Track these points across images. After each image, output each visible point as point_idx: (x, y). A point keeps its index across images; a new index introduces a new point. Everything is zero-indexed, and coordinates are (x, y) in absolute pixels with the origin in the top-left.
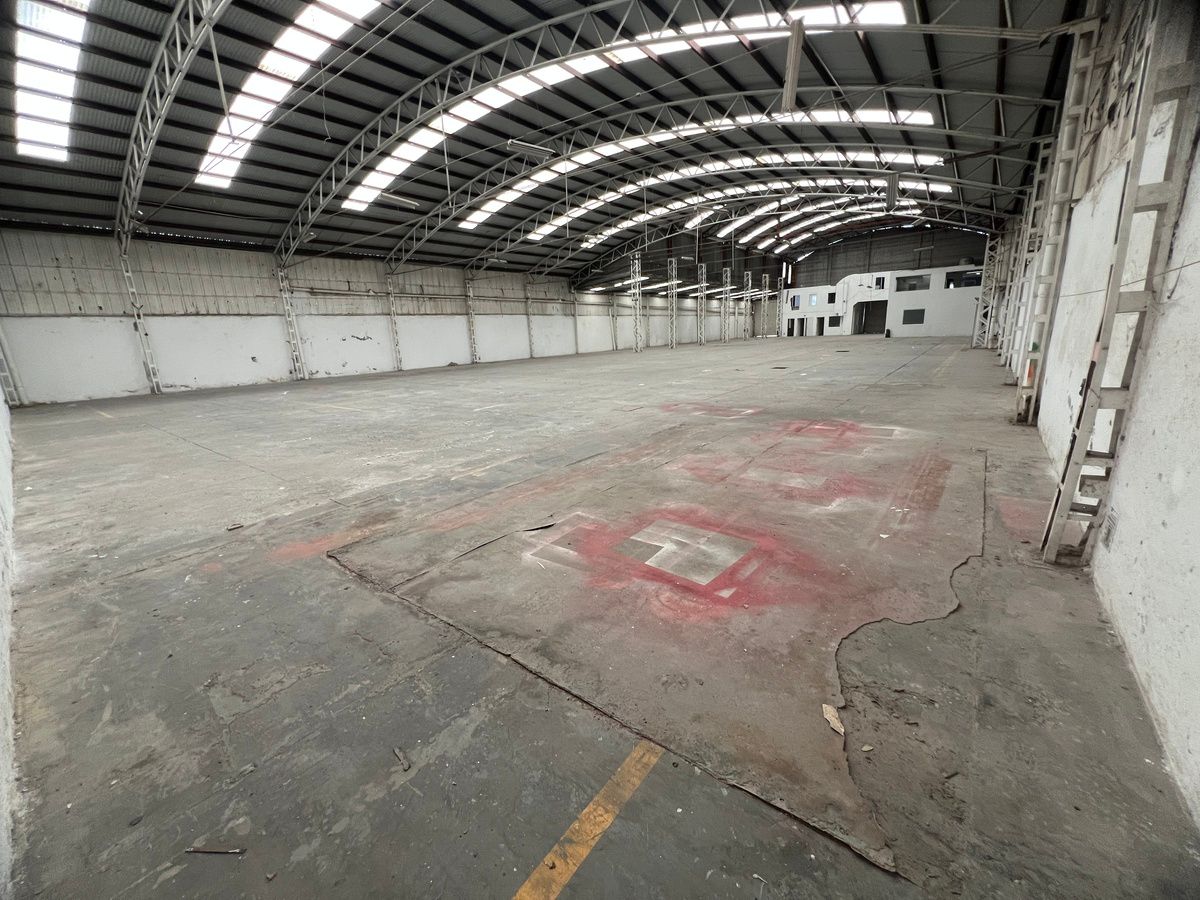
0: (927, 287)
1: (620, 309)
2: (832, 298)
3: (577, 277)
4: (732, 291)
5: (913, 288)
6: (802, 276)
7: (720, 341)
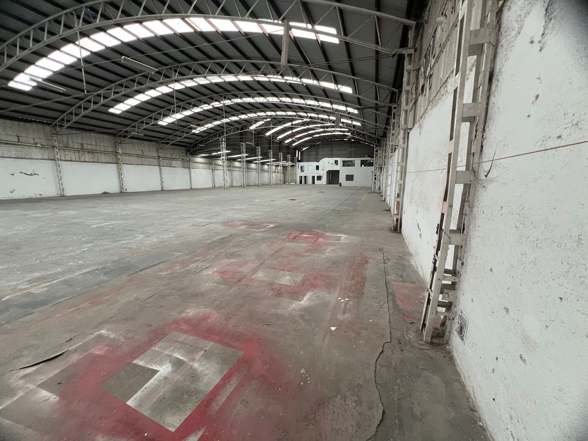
0: (354, 165)
1: (217, 166)
2: (317, 168)
3: (191, 147)
4: (273, 161)
5: (349, 165)
6: (305, 157)
7: (269, 185)
